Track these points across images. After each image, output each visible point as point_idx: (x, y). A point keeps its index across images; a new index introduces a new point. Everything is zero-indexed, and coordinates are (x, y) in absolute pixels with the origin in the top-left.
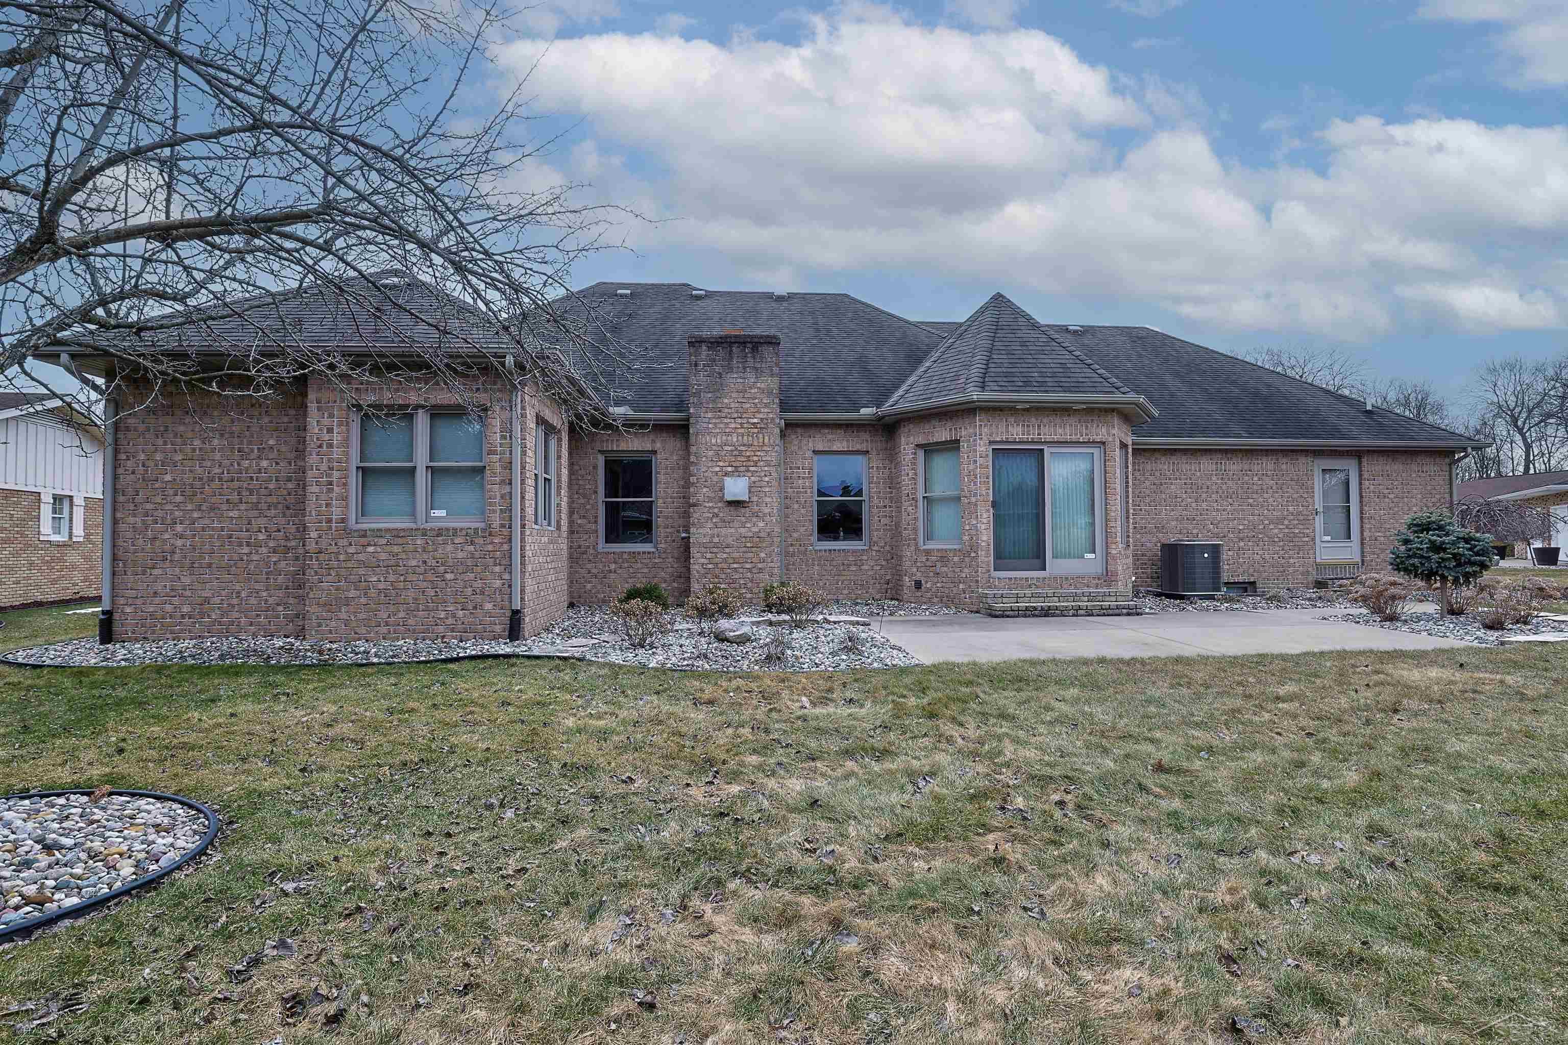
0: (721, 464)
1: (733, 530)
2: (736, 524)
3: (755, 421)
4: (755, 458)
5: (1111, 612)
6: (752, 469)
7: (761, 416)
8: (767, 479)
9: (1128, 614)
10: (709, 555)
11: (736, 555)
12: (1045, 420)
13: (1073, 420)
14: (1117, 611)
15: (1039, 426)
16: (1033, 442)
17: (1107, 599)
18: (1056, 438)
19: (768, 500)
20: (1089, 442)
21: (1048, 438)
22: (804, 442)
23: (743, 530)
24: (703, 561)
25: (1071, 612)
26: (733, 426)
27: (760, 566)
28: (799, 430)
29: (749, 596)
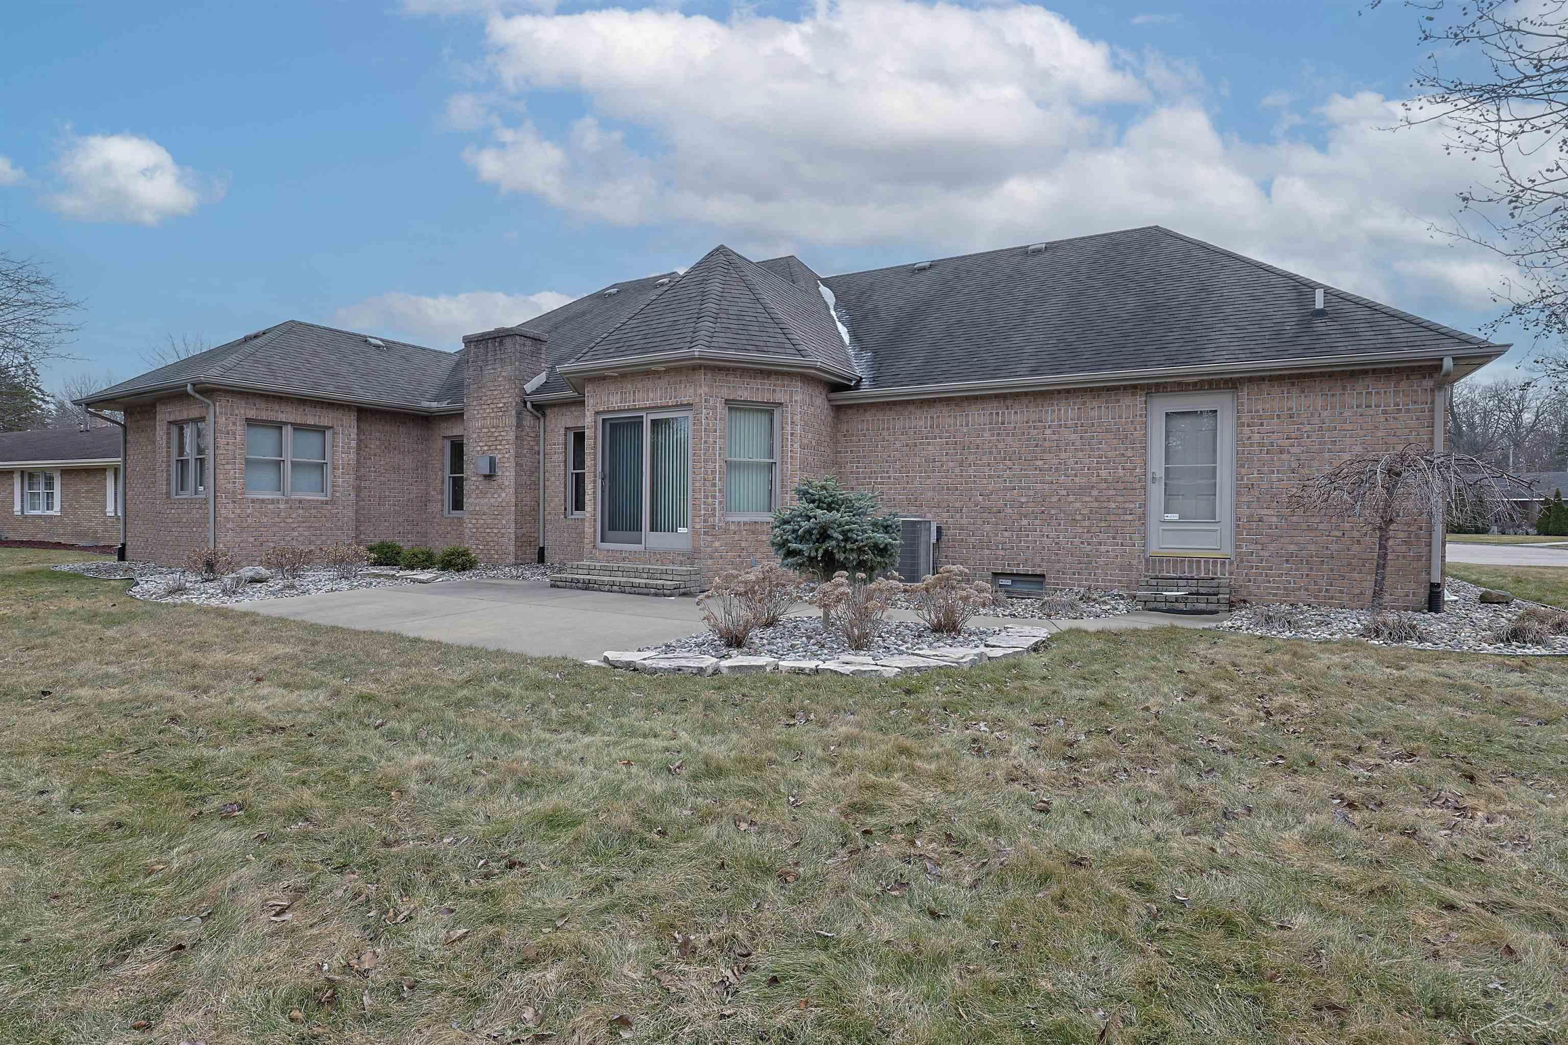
0: (481, 444)
1: (486, 500)
2: (489, 495)
3: (501, 405)
4: (500, 438)
5: (641, 590)
6: (499, 447)
7: (504, 401)
8: (507, 456)
9: (656, 595)
10: (474, 521)
11: (489, 521)
12: (640, 386)
13: (663, 383)
14: (646, 590)
15: (634, 392)
16: (628, 410)
17: (664, 577)
18: (648, 404)
19: (508, 474)
20: (677, 406)
21: (642, 404)
22: (559, 420)
23: (493, 500)
24: (470, 525)
25: (607, 588)
26: (488, 411)
27: (503, 531)
28: (556, 409)
29: (496, 556)
